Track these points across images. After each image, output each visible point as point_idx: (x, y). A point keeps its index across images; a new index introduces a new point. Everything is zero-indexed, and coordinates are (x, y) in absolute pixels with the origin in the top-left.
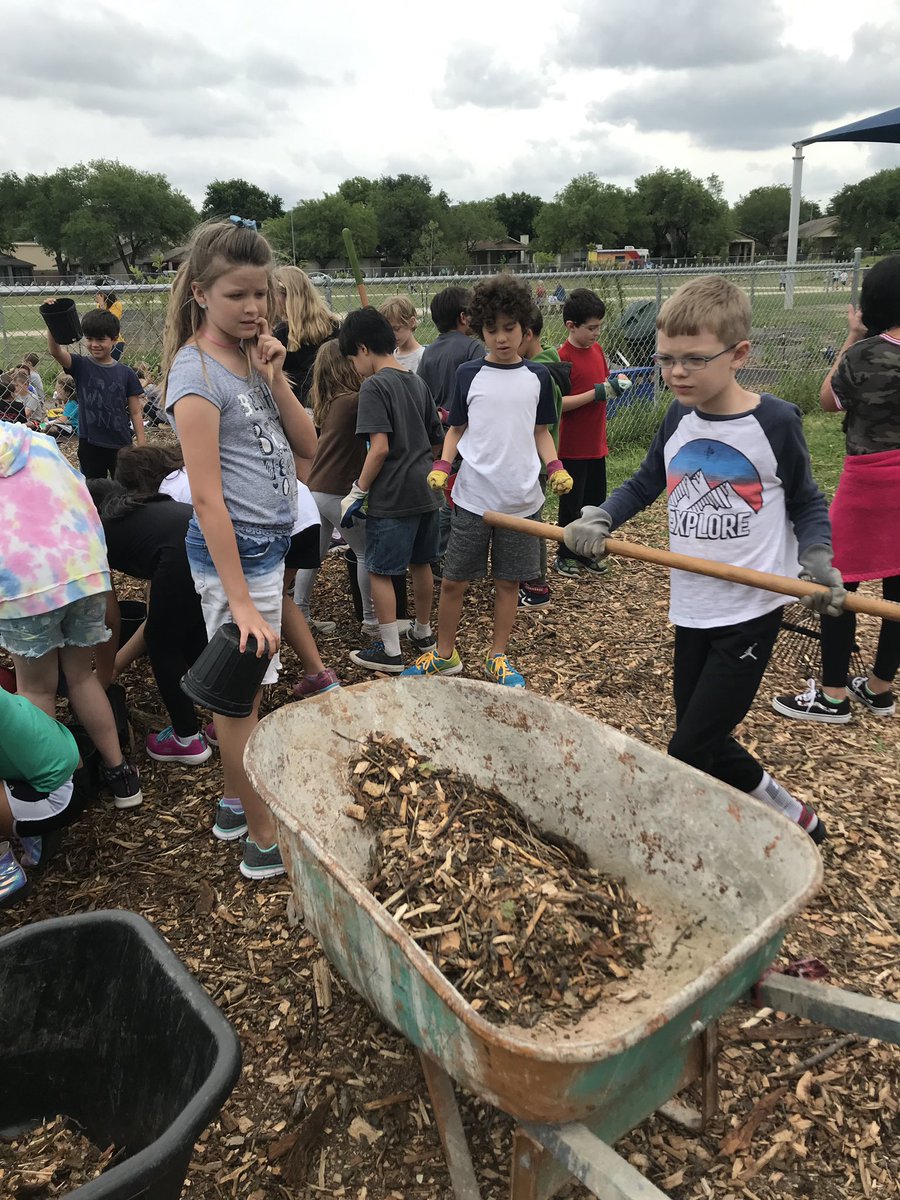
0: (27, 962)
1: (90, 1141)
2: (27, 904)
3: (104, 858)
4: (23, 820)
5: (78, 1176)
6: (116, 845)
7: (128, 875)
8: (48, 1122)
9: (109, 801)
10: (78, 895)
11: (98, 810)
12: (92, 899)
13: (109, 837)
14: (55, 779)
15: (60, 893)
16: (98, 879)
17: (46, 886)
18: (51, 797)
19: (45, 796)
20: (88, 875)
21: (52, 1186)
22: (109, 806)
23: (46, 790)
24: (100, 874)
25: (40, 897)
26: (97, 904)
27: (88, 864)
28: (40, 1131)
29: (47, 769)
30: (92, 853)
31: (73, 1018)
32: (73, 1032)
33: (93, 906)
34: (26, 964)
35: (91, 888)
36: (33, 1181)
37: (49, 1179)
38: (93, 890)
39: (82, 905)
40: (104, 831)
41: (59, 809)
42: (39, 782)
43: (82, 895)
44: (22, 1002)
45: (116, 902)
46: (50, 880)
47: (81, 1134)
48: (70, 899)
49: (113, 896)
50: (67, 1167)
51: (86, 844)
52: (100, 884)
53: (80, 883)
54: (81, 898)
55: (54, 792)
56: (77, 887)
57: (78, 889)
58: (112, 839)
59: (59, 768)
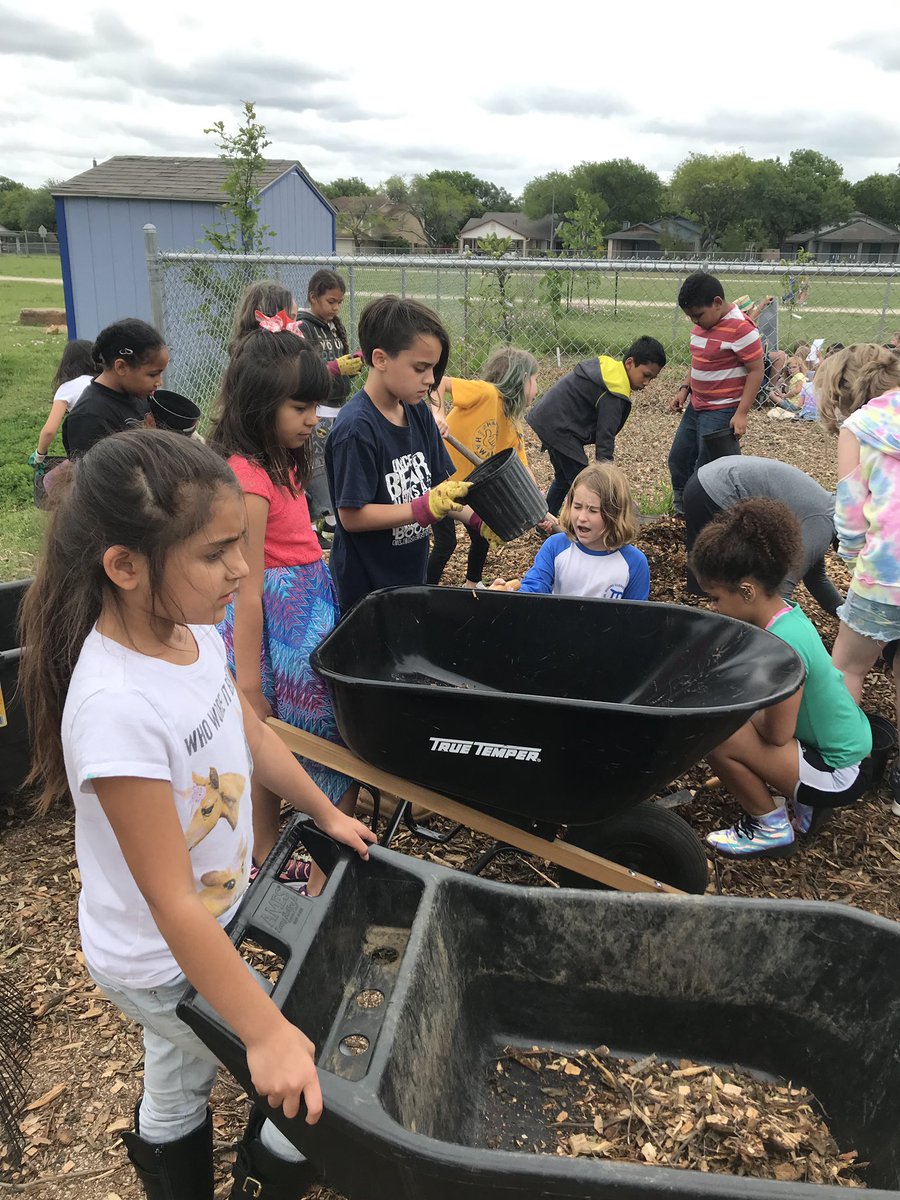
0: (822, 936)
1: (831, 1132)
2: (790, 866)
3: (870, 856)
4: (806, 783)
5: (818, 1160)
6: (884, 849)
7: (891, 885)
8: (793, 1087)
9: (886, 803)
10: (837, 880)
11: (873, 807)
12: (850, 891)
13: (880, 837)
14: (845, 758)
15: (821, 870)
16: (860, 873)
17: (810, 857)
18: (836, 773)
19: (831, 770)
20: (851, 865)
21: (793, 1154)
22: (886, 807)
23: (833, 765)
24: (864, 870)
25: (803, 865)
26: (854, 897)
27: (853, 854)
28: (784, 1091)
29: (840, 746)
30: (860, 846)
31: (847, 1010)
32: (842, 1022)
33: (849, 898)
34: (821, 936)
35: (851, 879)
36: (779, 1139)
37: (793, 1146)
38: (853, 882)
39: (842, 891)
40: (875, 829)
41: (839, 787)
42: (829, 754)
43: (841, 882)
44: (806, 967)
45: (875, 905)
46: (815, 853)
47: (822, 1119)
48: (831, 880)
49: (871, 898)
50: (810, 1145)
51: (855, 834)
52: (860, 880)
53: (842, 869)
54: (840, 885)
55: (840, 770)
56: (838, 871)
57: (839, 874)
58: (883, 841)
59: (852, 749)
